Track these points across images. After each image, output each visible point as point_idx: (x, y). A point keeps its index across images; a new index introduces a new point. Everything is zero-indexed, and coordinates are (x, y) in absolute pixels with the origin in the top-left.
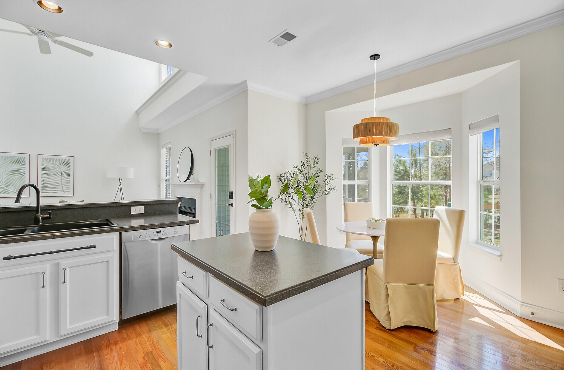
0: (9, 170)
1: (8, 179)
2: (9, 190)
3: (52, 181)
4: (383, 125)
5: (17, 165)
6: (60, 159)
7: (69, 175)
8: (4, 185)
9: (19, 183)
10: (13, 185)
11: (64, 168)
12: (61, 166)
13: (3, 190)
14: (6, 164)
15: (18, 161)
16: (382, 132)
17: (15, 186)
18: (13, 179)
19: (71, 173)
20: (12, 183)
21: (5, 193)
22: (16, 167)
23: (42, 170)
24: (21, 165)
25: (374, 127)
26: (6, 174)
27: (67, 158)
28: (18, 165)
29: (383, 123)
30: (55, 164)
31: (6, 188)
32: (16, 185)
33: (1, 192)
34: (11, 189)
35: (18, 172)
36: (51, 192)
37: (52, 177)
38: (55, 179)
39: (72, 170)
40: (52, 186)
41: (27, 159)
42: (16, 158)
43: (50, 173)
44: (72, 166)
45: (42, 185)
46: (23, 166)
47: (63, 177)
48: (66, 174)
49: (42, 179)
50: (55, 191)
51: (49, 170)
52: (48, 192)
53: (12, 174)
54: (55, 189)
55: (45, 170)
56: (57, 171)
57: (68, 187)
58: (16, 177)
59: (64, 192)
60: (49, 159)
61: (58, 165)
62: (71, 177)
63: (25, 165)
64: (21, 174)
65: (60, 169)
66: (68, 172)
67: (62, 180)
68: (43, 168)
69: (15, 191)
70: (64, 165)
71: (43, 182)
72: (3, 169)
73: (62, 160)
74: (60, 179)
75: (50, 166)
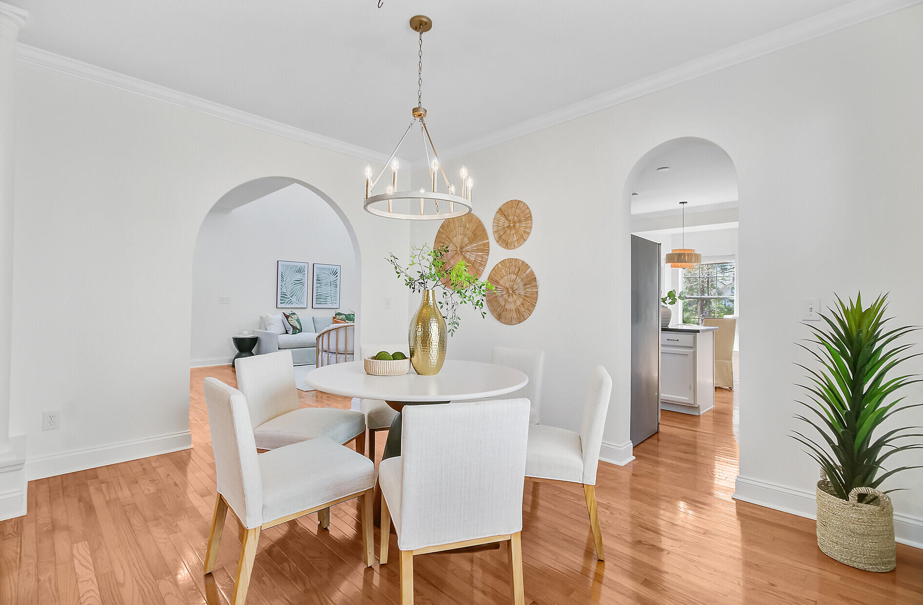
0: (294, 280)
1: (292, 289)
3: (324, 292)
4: (692, 256)
6: (330, 269)
7: (336, 287)
8: (289, 295)
9: (300, 293)
10: (296, 296)
11: (333, 278)
12: (331, 276)
13: (288, 300)
15: (300, 271)
16: (692, 260)
18: (296, 289)
19: (338, 282)
20: (294, 294)
22: (298, 276)
23: (317, 280)
25: (686, 257)
27: (335, 267)
28: (300, 275)
29: (692, 254)
30: (326, 273)
32: (298, 295)
33: (287, 302)
34: (294, 299)
35: (300, 282)
36: (323, 304)
37: (323, 287)
38: (325, 290)
39: (339, 280)
40: (324, 297)
41: (306, 269)
42: (299, 267)
43: (322, 283)
44: (339, 276)
45: (317, 296)
46: (303, 275)
47: (332, 288)
48: (334, 284)
49: (316, 289)
50: (326, 302)
51: (322, 280)
52: (320, 304)
53: (295, 284)
54: (326, 300)
55: (319, 280)
56: (328, 281)
57: (336, 298)
58: (298, 287)
59: (332, 303)
60: (322, 269)
61: (328, 275)
62: (338, 288)
63: (305, 274)
64: (302, 284)
65: (330, 279)
66: (336, 282)
67: (331, 291)
68: (318, 278)
69: (297, 302)
70: (333, 275)
71: (317, 292)
72: (289, 279)
73: (332, 270)
74: (329, 289)
75: (323, 276)
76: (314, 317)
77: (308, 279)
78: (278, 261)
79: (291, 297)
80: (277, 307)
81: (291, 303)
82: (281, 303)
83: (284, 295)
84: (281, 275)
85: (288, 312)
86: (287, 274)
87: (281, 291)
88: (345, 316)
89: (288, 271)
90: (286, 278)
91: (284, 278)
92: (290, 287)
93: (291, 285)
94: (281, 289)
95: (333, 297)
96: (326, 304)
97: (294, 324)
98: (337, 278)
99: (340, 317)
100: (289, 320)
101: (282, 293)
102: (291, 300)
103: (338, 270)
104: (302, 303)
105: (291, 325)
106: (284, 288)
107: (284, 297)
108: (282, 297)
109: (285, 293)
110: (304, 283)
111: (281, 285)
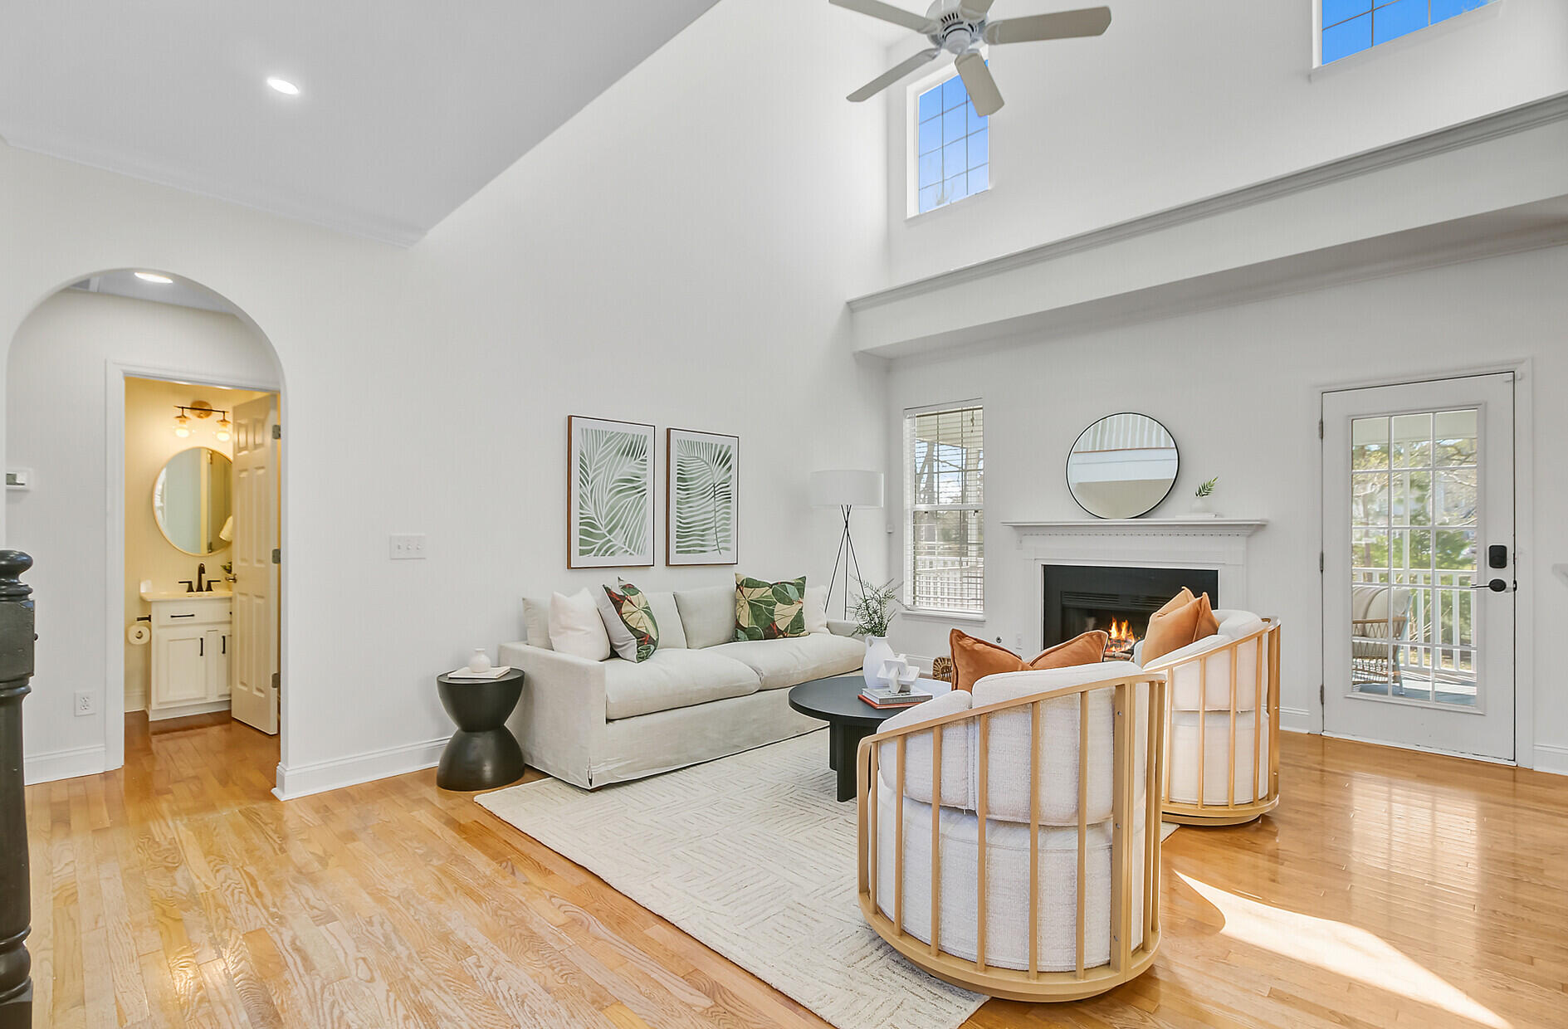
0: (617, 477)
1: (612, 508)
2: (615, 542)
3: (698, 515)
5: (630, 461)
6: (712, 444)
7: (728, 501)
8: (606, 526)
9: (635, 520)
10: (622, 527)
11: (718, 474)
12: (714, 467)
13: (602, 541)
14: (608, 459)
15: (634, 450)
18: (622, 507)
19: (733, 488)
21: (606, 552)
22: (628, 467)
23: (678, 479)
24: (637, 461)
26: (610, 491)
27: (726, 442)
28: (633, 463)
30: (703, 461)
31: (609, 537)
32: (628, 525)
33: (599, 550)
34: (618, 539)
35: (631, 484)
36: (695, 552)
37: (696, 502)
38: (702, 509)
39: (734, 480)
40: (697, 530)
41: (649, 443)
42: (630, 438)
43: (693, 489)
44: (734, 468)
45: (678, 527)
46: (641, 464)
47: (718, 503)
48: (724, 493)
49: (678, 508)
50: (702, 546)
51: (692, 479)
52: (689, 552)
53: (621, 491)
54: (702, 540)
55: (684, 480)
56: (706, 482)
57: (727, 533)
58: (628, 500)
59: (719, 549)
60: (692, 445)
61: (708, 464)
62: (733, 504)
63: (646, 460)
64: (639, 492)
65: (713, 478)
66: (728, 486)
67: (716, 512)
68: (681, 472)
69: (626, 548)
70: (720, 464)
71: (680, 517)
72: (603, 474)
73: (716, 449)
74: (711, 508)
75: (693, 467)
76: (679, 592)
77: (652, 477)
78: (570, 418)
79: (610, 532)
80: (569, 567)
81: (609, 551)
82: (582, 553)
83: (589, 525)
84: (579, 462)
85: (613, 581)
86: (596, 459)
87: (581, 514)
88: (771, 590)
89: (600, 450)
90: (595, 471)
91: (589, 472)
92: (605, 500)
93: (609, 493)
94: (581, 507)
95: (720, 531)
96: (705, 552)
97: (639, 625)
98: (731, 476)
99: (757, 594)
100: (623, 610)
101: (582, 519)
102: (609, 541)
103: (732, 451)
104: (640, 551)
105: (632, 630)
106: (590, 504)
107: (589, 534)
108: (583, 532)
109: (593, 519)
110: (645, 490)
111: (581, 496)
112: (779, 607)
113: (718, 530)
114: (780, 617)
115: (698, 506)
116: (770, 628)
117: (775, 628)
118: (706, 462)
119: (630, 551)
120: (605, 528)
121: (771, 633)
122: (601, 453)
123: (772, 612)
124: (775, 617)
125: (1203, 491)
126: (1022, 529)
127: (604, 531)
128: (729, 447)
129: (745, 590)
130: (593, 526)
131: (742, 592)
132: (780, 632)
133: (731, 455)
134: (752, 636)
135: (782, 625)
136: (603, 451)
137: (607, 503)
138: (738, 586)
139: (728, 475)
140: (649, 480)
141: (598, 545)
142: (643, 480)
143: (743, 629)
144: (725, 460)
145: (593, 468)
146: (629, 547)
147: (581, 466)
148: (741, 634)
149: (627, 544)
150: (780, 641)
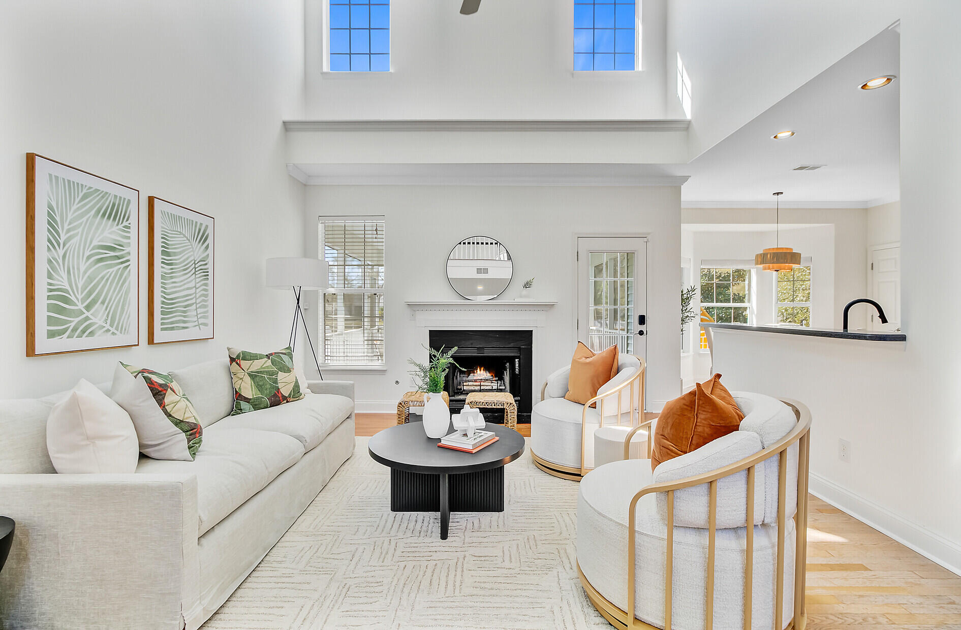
0: (95, 242)
1: (90, 279)
2: (94, 320)
3: (182, 291)
5: (112, 226)
6: (192, 221)
7: (207, 275)
8: (83, 300)
9: (117, 295)
10: (103, 303)
12: (195, 244)
13: (78, 319)
14: (85, 219)
15: (115, 213)
17: (109, 303)
18: (102, 278)
19: (210, 267)
21: (83, 332)
22: (110, 232)
23: (160, 252)
24: (120, 226)
26: (89, 258)
27: (204, 222)
28: (115, 228)
31: (87, 314)
32: (110, 300)
33: (75, 330)
34: (98, 316)
35: (113, 253)
36: (178, 328)
37: (179, 278)
39: (210, 260)
40: (179, 306)
41: (133, 208)
42: (111, 199)
43: (176, 264)
44: (211, 246)
45: (163, 303)
46: (124, 231)
47: (198, 280)
48: (202, 270)
49: (162, 283)
50: (185, 322)
51: (175, 254)
52: (172, 329)
53: (101, 260)
54: (185, 317)
55: (168, 254)
56: (187, 259)
57: (206, 310)
58: (111, 270)
59: (199, 325)
60: (176, 219)
61: (189, 240)
62: (210, 282)
63: (129, 228)
64: (122, 263)
65: (194, 255)
66: (206, 264)
67: (197, 288)
68: (165, 245)
69: (108, 326)
70: (200, 242)
71: (164, 293)
72: (78, 238)
73: (196, 226)
74: (192, 284)
75: (176, 241)
77: (137, 247)
78: (30, 157)
79: (88, 308)
80: (32, 353)
81: (87, 331)
82: (51, 335)
83: (61, 299)
84: (47, 218)
86: (69, 218)
87: (50, 284)
88: (270, 361)
89: (75, 207)
90: (68, 231)
91: (60, 231)
92: (82, 269)
93: (85, 263)
94: (50, 276)
95: (200, 307)
96: (187, 328)
97: (186, 415)
98: (208, 254)
99: (256, 365)
100: (167, 400)
101: (51, 290)
102: (87, 318)
103: (210, 231)
104: (123, 330)
105: (178, 423)
106: (62, 273)
107: (61, 311)
108: (50, 308)
109: (66, 291)
110: (128, 261)
111: (50, 262)
112: (281, 376)
113: (198, 306)
114: (284, 384)
115: (182, 281)
116: (275, 395)
117: (280, 395)
118: (187, 238)
119: (113, 330)
120: (82, 304)
121: (277, 400)
122: (75, 211)
123: (276, 381)
124: (280, 386)
125: (527, 285)
126: (414, 307)
127: (81, 306)
128: (207, 226)
129: (243, 363)
130: (66, 300)
131: (239, 365)
132: (285, 398)
133: (208, 234)
134: (257, 405)
135: (285, 391)
136: (78, 209)
137: (85, 272)
138: (232, 360)
139: (206, 254)
140: (133, 249)
141: (72, 325)
142: (127, 249)
143: (247, 400)
144: (204, 239)
145: (66, 227)
146: (111, 325)
147: (49, 223)
148: (244, 405)
149: (109, 322)
150: (283, 407)
